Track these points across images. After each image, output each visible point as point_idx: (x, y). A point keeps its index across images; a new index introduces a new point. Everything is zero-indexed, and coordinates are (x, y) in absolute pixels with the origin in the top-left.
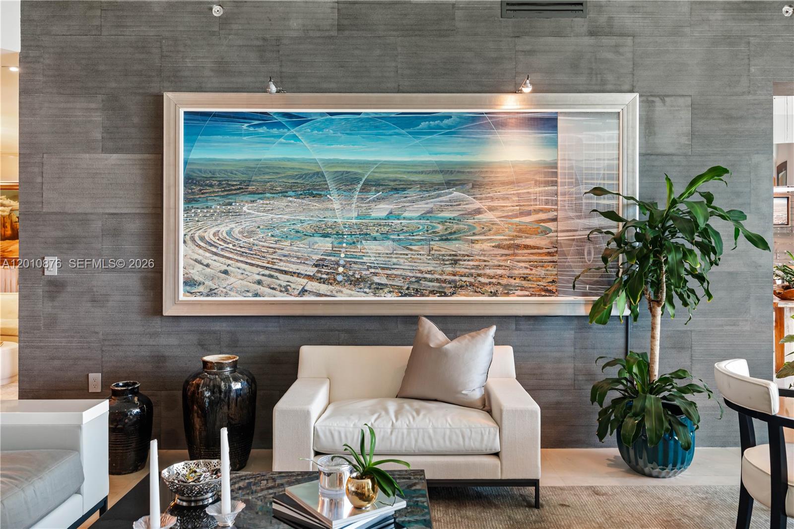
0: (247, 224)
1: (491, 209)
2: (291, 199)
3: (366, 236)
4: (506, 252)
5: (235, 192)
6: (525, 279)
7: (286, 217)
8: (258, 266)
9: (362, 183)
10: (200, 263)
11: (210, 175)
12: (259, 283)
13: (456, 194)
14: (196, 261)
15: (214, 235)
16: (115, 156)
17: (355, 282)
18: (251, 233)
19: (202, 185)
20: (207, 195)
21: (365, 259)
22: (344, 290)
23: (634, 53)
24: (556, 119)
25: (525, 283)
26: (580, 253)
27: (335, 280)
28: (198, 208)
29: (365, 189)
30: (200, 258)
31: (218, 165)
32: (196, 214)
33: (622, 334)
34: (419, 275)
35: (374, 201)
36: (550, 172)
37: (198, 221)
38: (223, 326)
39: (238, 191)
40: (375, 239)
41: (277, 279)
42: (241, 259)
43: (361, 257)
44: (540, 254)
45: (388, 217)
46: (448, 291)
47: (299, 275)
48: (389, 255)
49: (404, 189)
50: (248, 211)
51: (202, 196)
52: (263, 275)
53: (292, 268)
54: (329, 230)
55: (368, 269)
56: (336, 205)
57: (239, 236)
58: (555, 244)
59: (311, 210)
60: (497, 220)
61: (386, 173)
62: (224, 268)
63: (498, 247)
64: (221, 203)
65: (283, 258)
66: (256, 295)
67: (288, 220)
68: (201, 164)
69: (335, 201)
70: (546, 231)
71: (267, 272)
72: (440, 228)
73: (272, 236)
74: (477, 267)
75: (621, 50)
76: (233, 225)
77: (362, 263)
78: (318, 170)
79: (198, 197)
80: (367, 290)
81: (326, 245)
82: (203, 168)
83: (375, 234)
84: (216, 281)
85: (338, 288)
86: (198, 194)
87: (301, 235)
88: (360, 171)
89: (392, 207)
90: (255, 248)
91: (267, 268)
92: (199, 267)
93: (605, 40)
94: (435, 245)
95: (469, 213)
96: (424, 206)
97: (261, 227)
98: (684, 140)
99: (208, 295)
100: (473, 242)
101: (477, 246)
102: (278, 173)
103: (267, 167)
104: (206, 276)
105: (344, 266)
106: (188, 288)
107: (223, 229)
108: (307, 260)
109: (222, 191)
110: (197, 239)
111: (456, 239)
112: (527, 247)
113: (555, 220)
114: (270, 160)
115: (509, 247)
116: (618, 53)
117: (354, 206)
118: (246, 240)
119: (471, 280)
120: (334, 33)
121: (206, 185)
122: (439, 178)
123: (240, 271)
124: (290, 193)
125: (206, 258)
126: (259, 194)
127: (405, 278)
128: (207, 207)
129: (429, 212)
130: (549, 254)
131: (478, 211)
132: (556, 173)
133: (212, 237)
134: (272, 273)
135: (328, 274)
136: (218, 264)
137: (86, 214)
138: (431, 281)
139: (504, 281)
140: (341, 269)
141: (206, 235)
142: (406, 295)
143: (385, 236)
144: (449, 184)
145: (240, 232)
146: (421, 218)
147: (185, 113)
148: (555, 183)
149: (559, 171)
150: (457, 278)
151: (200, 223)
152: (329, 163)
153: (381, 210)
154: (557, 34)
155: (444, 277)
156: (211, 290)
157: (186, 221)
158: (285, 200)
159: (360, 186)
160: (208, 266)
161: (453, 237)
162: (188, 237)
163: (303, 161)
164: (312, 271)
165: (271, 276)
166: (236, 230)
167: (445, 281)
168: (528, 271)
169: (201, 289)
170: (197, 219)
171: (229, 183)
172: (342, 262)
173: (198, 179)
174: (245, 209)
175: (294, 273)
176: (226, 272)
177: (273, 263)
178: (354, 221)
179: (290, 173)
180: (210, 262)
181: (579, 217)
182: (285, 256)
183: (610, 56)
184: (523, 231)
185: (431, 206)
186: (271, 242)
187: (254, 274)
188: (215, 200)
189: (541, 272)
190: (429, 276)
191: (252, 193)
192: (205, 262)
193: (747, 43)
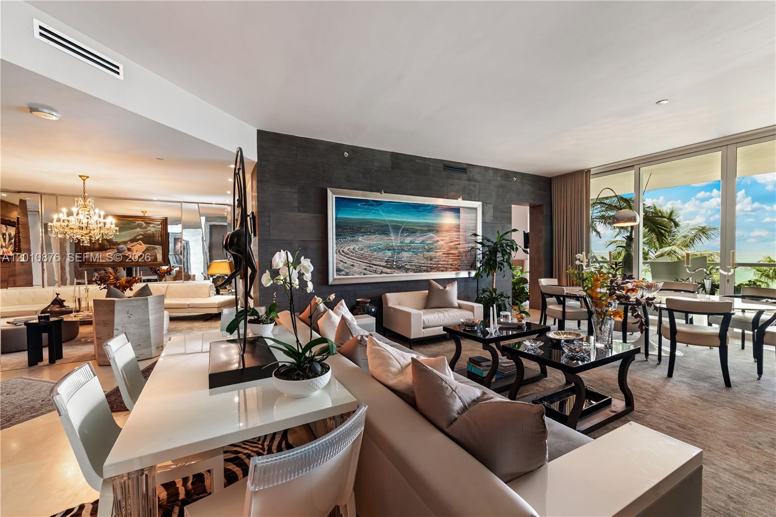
0: (360, 246)
1: (442, 240)
2: (377, 235)
3: (403, 250)
4: (446, 256)
6: (451, 265)
7: (375, 242)
8: (365, 263)
9: (401, 229)
10: (342, 262)
11: (346, 224)
12: (365, 269)
13: (431, 234)
14: (341, 261)
15: (348, 250)
16: (304, 214)
17: (400, 268)
18: (362, 249)
19: (343, 229)
20: (345, 233)
21: (403, 259)
22: (396, 271)
23: (479, 188)
24: (459, 209)
25: (451, 267)
26: (466, 256)
27: (393, 267)
28: (341, 239)
29: (402, 232)
30: (342, 260)
31: (349, 220)
32: (341, 241)
33: (476, 283)
34: (420, 265)
35: (405, 236)
36: (458, 228)
38: (351, 288)
39: (357, 232)
40: (406, 251)
41: (372, 267)
42: (358, 260)
43: (401, 258)
44: (455, 256)
45: (410, 243)
46: (429, 270)
47: (380, 266)
48: (410, 257)
49: (415, 232)
51: (343, 233)
53: (378, 263)
54: (391, 248)
55: (404, 263)
56: (393, 238)
57: (357, 250)
58: (459, 253)
59: (384, 240)
60: (444, 244)
61: (409, 226)
62: (352, 263)
63: (444, 254)
64: (350, 236)
66: (364, 274)
67: (376, 244)
69: (393, 237)
70: (457, 248)
71: (368, 265)
72: (427, 247)
73: (370, 250)
74: (437, 261)
75: (476, 186)
76: (355, 246)
77: (402, 261)
78: (386, 224)
80: (404, 271)
81: (389, 253)
82: (343, 221)
83: (406, 249)
84: (349, 269)
85: (393, 270)
86: (341, 233)
87: (380, 250)
88: (400, 225)
89: (411, 239)
90: (364, 255)
91: (368, 263)
92: (342, 263)
93: (473, 183)
94: (425, 253)
95: (435, 242)
96: (421, 239)
97: (366, 246)
98: (492, 218)
99: (346, 275)
100: (436, 252)
101: (438, 254)
102: (372, 225)
103: (368, 222)
104: (345, 267)
105: (396, 262)
106: (338, 273)
107: (351, 247)
108: (383, 259)
109: (351, 231)
110: (341, 251)
111: (431, 251)
112: (452, 254)
113: (459, 244)
114: (369, 219)
115: (447, 254)
116: (475, 188)
117: (399, 238)
118: (360, 252)
119: (436, 266)
120: (390, 170)
121: (345, 229)
122: (426, 228)
123: (358, 265)
124: (377, 233)
125: (345, 260)
126: (365, 233)
127: (416, 265)
128: (345, 238)
129: (423, 241)
130: (458, 256)
131: (438, 241)
132: (459, 228)
134: (370, 265)
135: (390, 265)
136: (350, 262)
137: (291, 240)
138: (424, 266)
139: (445, 266)
140: (395, 263)
141: (344, 250)
142: (416, 272)
143: (409, 250)
144: (429, 231)
146: (420, 243)
147: (336, 197)
148: (459, 232)
149: (461, 227)
150: (432, 265)
151: (342, 245)
152: (390, 221)
153: (408, 240)
154: (460, 179)
155: (428, 265)
156: (347, 273)
157: (336, 244)
158: (375, 236)
160: (345, 263)
162: (337, 251)
163: (381, 220)
164: (384, 264)
165: (370, 267)
166: (357, 248)
167: (428, 267)
168: (452, 262)
169: (343, 273)
170: (341, 243)
171: (354, 228)
172: (395, 260)
173: (341, 226)
174: (360, 239)
175: (378, 265)
176: (353, 265)
177: (371, 261)
178: (399, 244)
179: (376, 225)
180: (346, 261)
181: (466, 243)
182: (375, 258)
183: (473, 188)
184: (451, 248)
185: (423, 239)
186: (370, 253)
187: (364, 266)
188: (347, 235)
189: (456, 262)
190: (423, 265)
191: (362, 232)
192: (344, 261)
193: (506, 188)
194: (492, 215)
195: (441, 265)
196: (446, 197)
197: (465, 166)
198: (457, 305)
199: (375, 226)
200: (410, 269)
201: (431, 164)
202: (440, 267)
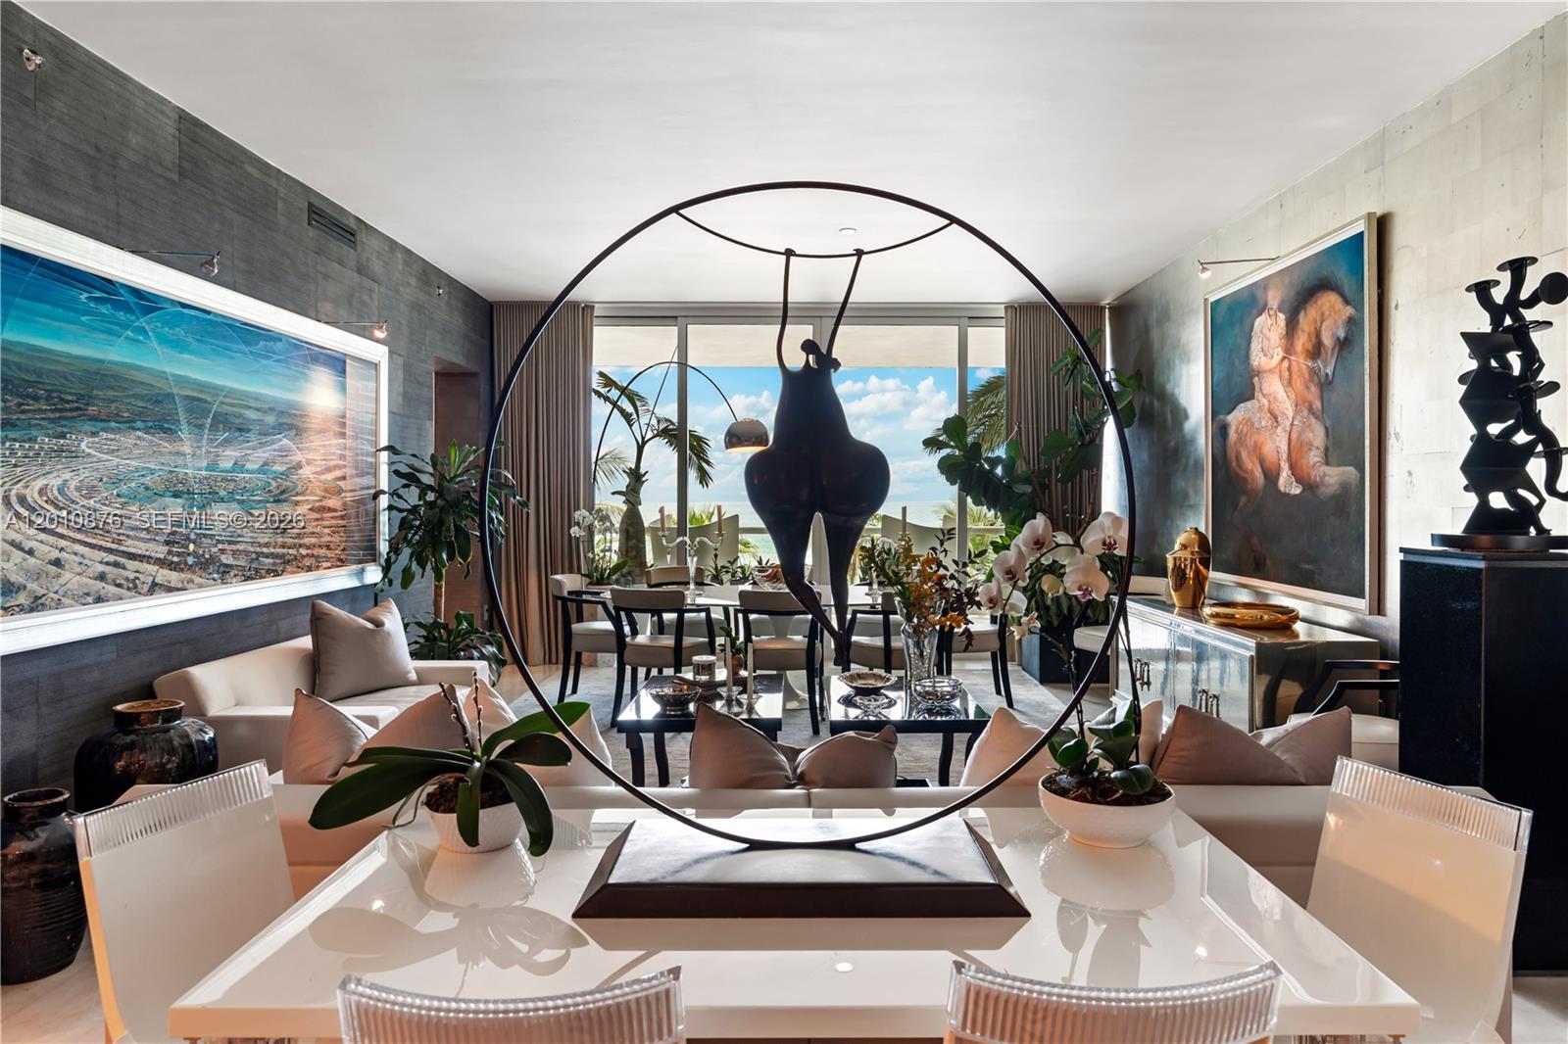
0: (86, 474)
1: (308, 462)
2: (139, 433)
3: (215, 496)
4: (317, 516)
5: (69, 414)
6: (328, 548)
7: (134, 463)
8: (101, 548)
9: (211, 416)
10: (19, 547)
11: (33, 378)
12: (102, 577)
13: (285, 441)
14: (12, 543)
15: (41, 492)
17: (206, 567)
18: (91, 491)
19: (21, 396)
20: (30, 415)
21: (214, 531)
22: (194, 579)
23: (378, 299)
24: (344, 362)
25: (328, 553)
26: (357, 516)
27: (186, 563)
28: (15, 440)
29: (214, 427)
30: (18, 538)
31: (45, 360)
32: (12, 452)
34: (258, 549)
36: (342, 422)
37: (15, 466)
38: (44, 668)
39: (75, 414)
40: (222, 500)
41: (124, 568)
42: (79, 537)
44: (336, 518)
45: (233, 469)
46: (280, 569)
47: (148, 559)
49: (246, 431)
50: (88, 450)
51: (23, 417)
52: (107, 563)
53: (141, 548)
54: (180, 487)
55: (216, 546)
56: (187, 448)
57: (75, 495)
58: (344, 506)
59: (161, 454)
60: (312, 477)
61: (232, 405)
62: (55, 554)
63: (312, 509)
64: (51, 432)
65: (131, 533)
66: (100, 599)
67: (137, 470)
68: (20, 354)
69: (186, 442)
70: (340, 491)
71: (112, 558)
72: (273, 485)
73: (118, 495)
74: (299, 535)
75: (372, 295)
76: (67, 476)
77: (212, 537)
78: (169, 390)
79: (15, 417)
80: (215, 576)
81: (175, 508)
82: (23, 361)
83: (222, 493)
84: (43, 580)
85: (187, 576)
86: (16, 413)
87: (152, 494)
88: (209, 399)
89: (237, 454)
91: (110, 551)
92: (18, 555)
93: (368, 283)
94: (270, 508)
95: (294, 467)
96: (261, 455)
97: (104, 480)
98: (401, 401)
99: (31, 609)
100: (296, 503)
101: (299, 509)
102: (125, 389)
103: (112, 376)
104: (28, 573)
105: (194, 542)
107: (54, 482)
108: (157, 534)
109: (52, 411)
110: (14, 500)
111: (285, 501)
112: (329, 510)
113: (344, 478)
114: (116, 363)
115: (319, 510)
116: (372, 298)
117: (204, 450)
118: (85, 502)
119: (295, 552)
120: (177, 177)
121: (28, 396)
122: (272, 419)
123: (78, 559)
124: (139, 424)
125: (29, 538)
126: (102, 421)
127: (246, 553)
128: (30, 439)
129: (266, 464)
130: (342, 518)
131: (299, 466)
132: (344, 423)
133: (36, 496)
134: (119, 559)
135: (177, 555)
136: (47, 548)
138: (267, 557)
139: (315, 552)
140: (192, 547)
141: (27, 492)
142: (248, 578)
143: (231, 498)
144: (279, 428)
145: (78, 489)
146: (259, 471)
148: (344, 436)
149: (347, 422)
151: (19, 469)
152: (182, 381)
153: (228, 457)
154: (341, 263)
155: (276, 551)
156: (37, 598)
158: (133, 434)
159: (209, 421)
160: (31, 552)
161: (283, 497)
163: (153, 373)
164: (160, 551)
165: (116, 565)
166: (73, 484)
167: (277, 556)
168: (329, 539)
169: (21, 598)
170: (13, 461)
171: (63, 396)
172: (193, 536)
173: (16, 382)
174: (83, 445)
175: (144, 556)
176: (57, 563)
178: (204, 473)
179: (138, 390)
180: (34, 545)
181: (358, 475)
182: (132, 529)
183: (367, 299)
184: (327, 490)
185: (266, 455)
186: (116, 507)
187: (96, 560)
188: (42, 427)
189: (336, 539)
190: (265, 550)
191: (94, 419)
192: (27, 545)
193: (425, 314)
194: (401, 389)
195: (308, 548)
196: (313, 314)
197: (352, 224)
198: (413, 676)
199: (134, 396)
200: (230, 566)
201: (282, 192)
202: (303, 557)
